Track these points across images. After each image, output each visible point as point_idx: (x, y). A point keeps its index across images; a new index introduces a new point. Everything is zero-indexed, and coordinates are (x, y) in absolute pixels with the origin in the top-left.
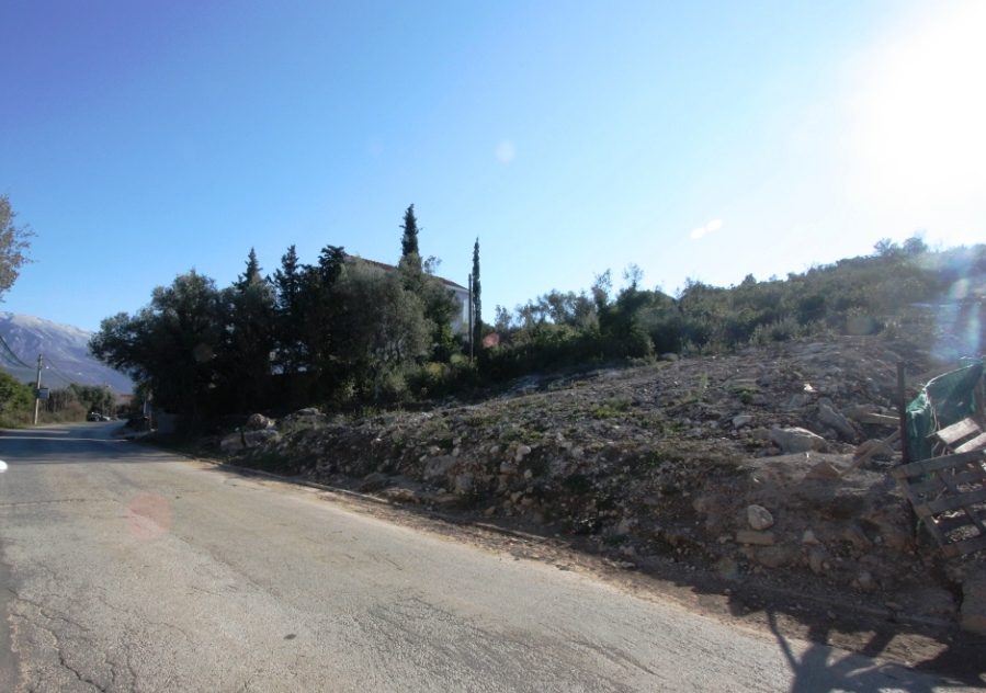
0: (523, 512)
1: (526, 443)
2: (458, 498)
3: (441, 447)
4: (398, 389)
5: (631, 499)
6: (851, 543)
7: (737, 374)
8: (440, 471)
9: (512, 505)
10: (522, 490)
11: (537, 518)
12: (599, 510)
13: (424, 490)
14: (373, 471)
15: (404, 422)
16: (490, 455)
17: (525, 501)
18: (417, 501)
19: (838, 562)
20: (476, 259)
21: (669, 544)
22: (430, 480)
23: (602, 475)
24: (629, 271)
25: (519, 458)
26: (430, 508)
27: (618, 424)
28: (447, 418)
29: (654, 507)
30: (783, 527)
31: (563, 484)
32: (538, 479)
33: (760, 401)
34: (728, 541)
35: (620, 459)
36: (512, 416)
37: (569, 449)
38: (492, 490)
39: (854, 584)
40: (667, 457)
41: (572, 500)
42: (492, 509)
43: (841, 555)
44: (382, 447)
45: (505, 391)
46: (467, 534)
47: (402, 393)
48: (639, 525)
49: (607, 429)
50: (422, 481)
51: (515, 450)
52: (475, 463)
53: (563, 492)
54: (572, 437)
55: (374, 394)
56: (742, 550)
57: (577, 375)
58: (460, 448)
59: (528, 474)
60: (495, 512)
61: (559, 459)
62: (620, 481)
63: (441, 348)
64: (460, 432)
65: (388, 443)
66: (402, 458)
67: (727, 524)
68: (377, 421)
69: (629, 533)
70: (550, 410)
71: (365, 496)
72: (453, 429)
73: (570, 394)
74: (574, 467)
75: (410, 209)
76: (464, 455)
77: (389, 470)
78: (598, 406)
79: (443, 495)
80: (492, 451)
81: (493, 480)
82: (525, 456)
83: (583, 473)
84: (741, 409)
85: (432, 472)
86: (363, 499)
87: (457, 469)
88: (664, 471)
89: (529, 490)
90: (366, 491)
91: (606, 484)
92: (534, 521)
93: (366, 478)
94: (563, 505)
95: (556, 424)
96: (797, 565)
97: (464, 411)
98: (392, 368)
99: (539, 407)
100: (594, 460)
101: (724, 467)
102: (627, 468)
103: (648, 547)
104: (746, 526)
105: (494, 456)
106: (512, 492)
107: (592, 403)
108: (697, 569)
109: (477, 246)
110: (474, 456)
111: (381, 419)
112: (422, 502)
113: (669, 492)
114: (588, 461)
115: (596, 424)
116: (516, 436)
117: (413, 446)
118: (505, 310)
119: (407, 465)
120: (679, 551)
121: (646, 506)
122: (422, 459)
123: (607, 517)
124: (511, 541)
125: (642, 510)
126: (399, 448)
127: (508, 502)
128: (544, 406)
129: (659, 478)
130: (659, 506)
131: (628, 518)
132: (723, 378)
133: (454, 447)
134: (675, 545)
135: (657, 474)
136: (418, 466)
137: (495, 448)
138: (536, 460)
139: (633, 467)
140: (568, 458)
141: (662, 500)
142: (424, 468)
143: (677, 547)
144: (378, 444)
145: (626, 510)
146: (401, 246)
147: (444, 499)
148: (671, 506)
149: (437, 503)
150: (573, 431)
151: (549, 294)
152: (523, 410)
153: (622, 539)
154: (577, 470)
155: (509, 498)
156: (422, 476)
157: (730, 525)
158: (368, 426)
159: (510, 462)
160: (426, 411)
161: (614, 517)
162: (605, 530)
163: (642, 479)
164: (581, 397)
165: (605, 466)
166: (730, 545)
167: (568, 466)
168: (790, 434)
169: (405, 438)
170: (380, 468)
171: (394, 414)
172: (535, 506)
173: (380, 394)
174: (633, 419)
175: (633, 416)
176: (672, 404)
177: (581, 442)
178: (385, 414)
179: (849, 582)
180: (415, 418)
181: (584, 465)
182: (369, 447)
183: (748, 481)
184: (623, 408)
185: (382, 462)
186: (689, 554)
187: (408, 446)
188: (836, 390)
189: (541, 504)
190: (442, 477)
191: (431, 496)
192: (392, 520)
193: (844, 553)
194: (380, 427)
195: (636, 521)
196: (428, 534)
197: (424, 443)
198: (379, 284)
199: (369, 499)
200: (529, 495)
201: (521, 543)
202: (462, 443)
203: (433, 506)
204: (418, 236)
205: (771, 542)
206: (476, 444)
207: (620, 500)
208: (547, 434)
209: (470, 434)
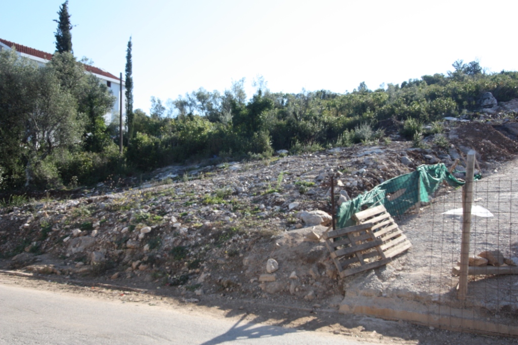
0: (139, 275)
1: (149, 225)
2: (92, 268)
3: (82, 230)
4: (49, 176)
5: (210, 261)
6: (311, 276)
7: (309, 170)
8: (80, 249)
9: (133, 271)
10: (140, 259)
11: (148, 278)
12: (189, 269)
13: (65, 264)
14: (21, 252)
15: (51, 209)
16: (121, 234)
17: (141, 267)
18: (59, 272)
19: (303, 287)
20: (129, 57)
21: (223, 286)
22: (72, 256)
23: (197, 245)
24: (256, 80)
25: (141, 236)
26: (68, 277)
27: (218, 209)
28: (90, 205)
29: (222, 265)
30: (283, 271)
31: (169, 254)
32: (153, 251)
33: (310, 192)
34: (255, 281)
35: (210, 234)
36: (143, 203)
37: (178, 228)
38: (119, 261)
39: (306, 297)
40: (237, 231)
41: (173, 264)
42: (116, 274)
43: (305, 283)
44: (31, 230)
45: (149, 179)
46: (94, 292)
47: (53, 181)
48: (210, 276)
49: (210, 213)
50: (64, 258)
51: (140, 229)
52: (109, 242)
53: (168, 259)
54: (183, 219)
55: (25, 182)
56: (260, 285)
57: (209, 167)
58: (98, 230)
59: (146, 247)
60: (119, 276)
61: (170, 236)
62: (206, 249)
63: (94, 137)
64: (100, 217)
65: (36, 227)
66: (48, 240)
67: (256, 272)
68: (26, 208)
69: (204, 282)
70: (174, 198)
71: (12, 272)
72: (94, 215)
73: (192, 185)
74: (180, 241)
75: (64, 5)
76: (101, 235)
77: (35, 250)
78: (209, 195)
79: (81, 266)
80: (122, 231)
81: (121, 254)
82: (146, 234)
83: (184, 244)
84: (298, 197)
85: (74, 250)
86: (11, 274)
87: (94, 246)
88: (234, 241)
89: (145, 259)
90: (14, 268)
91: (197, 251)
92: (145, 280)
93: (14, 258)
94: (167, 268)
95: (175, 209)
96: (284, 291)
97: (106, 198)
98: (43, 157)
99: (166, 195)
100: (193, 236)
101: (265, 236)
102: (212, 241)
103: (212, 289)
104: (265, 272)
105: (124, 235)
106: (134, 261)
107: (206, 193)
108: (233, 298)
109: (130, 45)
110: (108, 235)
111: (30, 206)
112: (63, 273)
113: (233, 254)
114: (189, 236)
115: (203, 209)
116: (143, 220)
117: (58, 229)
118: (159, 102)
119: (52, 246)
120: (227, 289)
121: (218, 264)
122: (65, 240)
123: (193, 274)
124: (124, 294)
125: (215, 267)
126: (46, 231)
127: (130, 268)
128: (170, 195)
129: (230, 246)
130: (225, 263)
131: (205, 273)
132: (299, 174)
133: (94, 229)
134: (226, 286)
135: (229, 243)
136: (62, 246)
137: (126, 229)
138: (153, 238)
139: (216, 239)
140: (177, 234)
141: (228, 260)
142: (67, 247)
143: (227, 287)
144: (26, 229)
145: (205, 268)
146: (55, 40)
147: (81, 270)
148: (232, 263)
149: (75, 273)
150: (185, 214)
151: (197, 91)
152: (153, 198)
153: (198, 286)
154: (181, 243)
155: (131, 266)
156: (65, 253)
157: (258, 272)
158: (17, 213)
159: (134, 239)
160: (74, 198)
161: (198, 273)
162: (189, 282)
163: (220, 247)
164: (200, 187)
165: (200, 239)
166: (256, 283)
167: (176, 240)
168: (311, 214)
169: (52, 223)
170: (27, 249)
171: (42, 201)
172: (148, 270)
173: (30, 182)
174: (229, 205)
175: (230, 203)
176: (259, 193)
177: (188, 222)
178: (34, 202)
179: (304, 296)
180: (63, 205)
181: (187, 239)
182: (18, 231)
183: (274, 245)
184: (226, 197)
185: (30, 244)
186: (232, 291)
187: (54, 229)
188: (356, 184)
189: (152, 268)
190: (82, 253)
191: (70, 268)
192: (35, 287)
193: (307, 282)
194: (28, 213)
195: (209, 274)
196: (63, 294)
197: (68, 226)
198: (31, 78)
199: (16, 274)
200: (145, 263)
201: (131, 294)
202: (100, 226)
203: (71, 276)
204: (71, 31)
205: (274, 279)
206: (112, 226)
207: (202, 262)
208: (166, 217)
209: (107, 219)
